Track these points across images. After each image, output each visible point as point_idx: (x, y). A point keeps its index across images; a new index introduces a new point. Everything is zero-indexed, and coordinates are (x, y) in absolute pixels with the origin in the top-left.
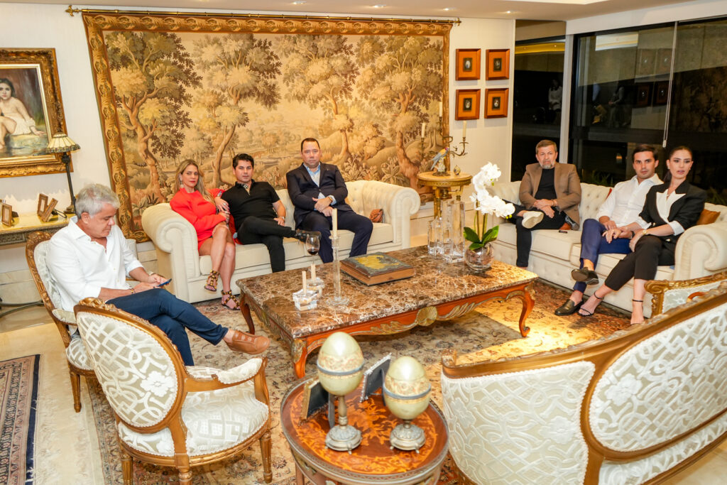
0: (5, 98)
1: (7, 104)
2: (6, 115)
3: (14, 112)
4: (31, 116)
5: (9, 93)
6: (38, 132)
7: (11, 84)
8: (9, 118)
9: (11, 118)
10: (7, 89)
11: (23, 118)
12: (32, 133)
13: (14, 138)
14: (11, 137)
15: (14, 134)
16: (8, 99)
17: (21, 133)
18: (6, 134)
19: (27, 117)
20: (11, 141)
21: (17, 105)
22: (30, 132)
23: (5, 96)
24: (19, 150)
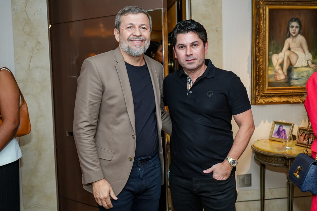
0: (294, 35)
1: (295, 40)
2: (292, 50)
3: (298, 47)
4: (310, 51)
5: (297, 30)
6: (313, 66)
7: (300, 23)
8: (294, 52)
9: (296, 52)
10: (297, 27)
11: (304, 52)
12: (308, 66)
13: (295, 70)
14: (293, 69)
15: (296, 66)
16: (296, 36)
17: (300, 66)
18: (289, 66)
19: (307, 52)
20: (292, 72)
21: (301, 42)
22: (306, 65)
23: (294, 33)
24: (296, 81)
